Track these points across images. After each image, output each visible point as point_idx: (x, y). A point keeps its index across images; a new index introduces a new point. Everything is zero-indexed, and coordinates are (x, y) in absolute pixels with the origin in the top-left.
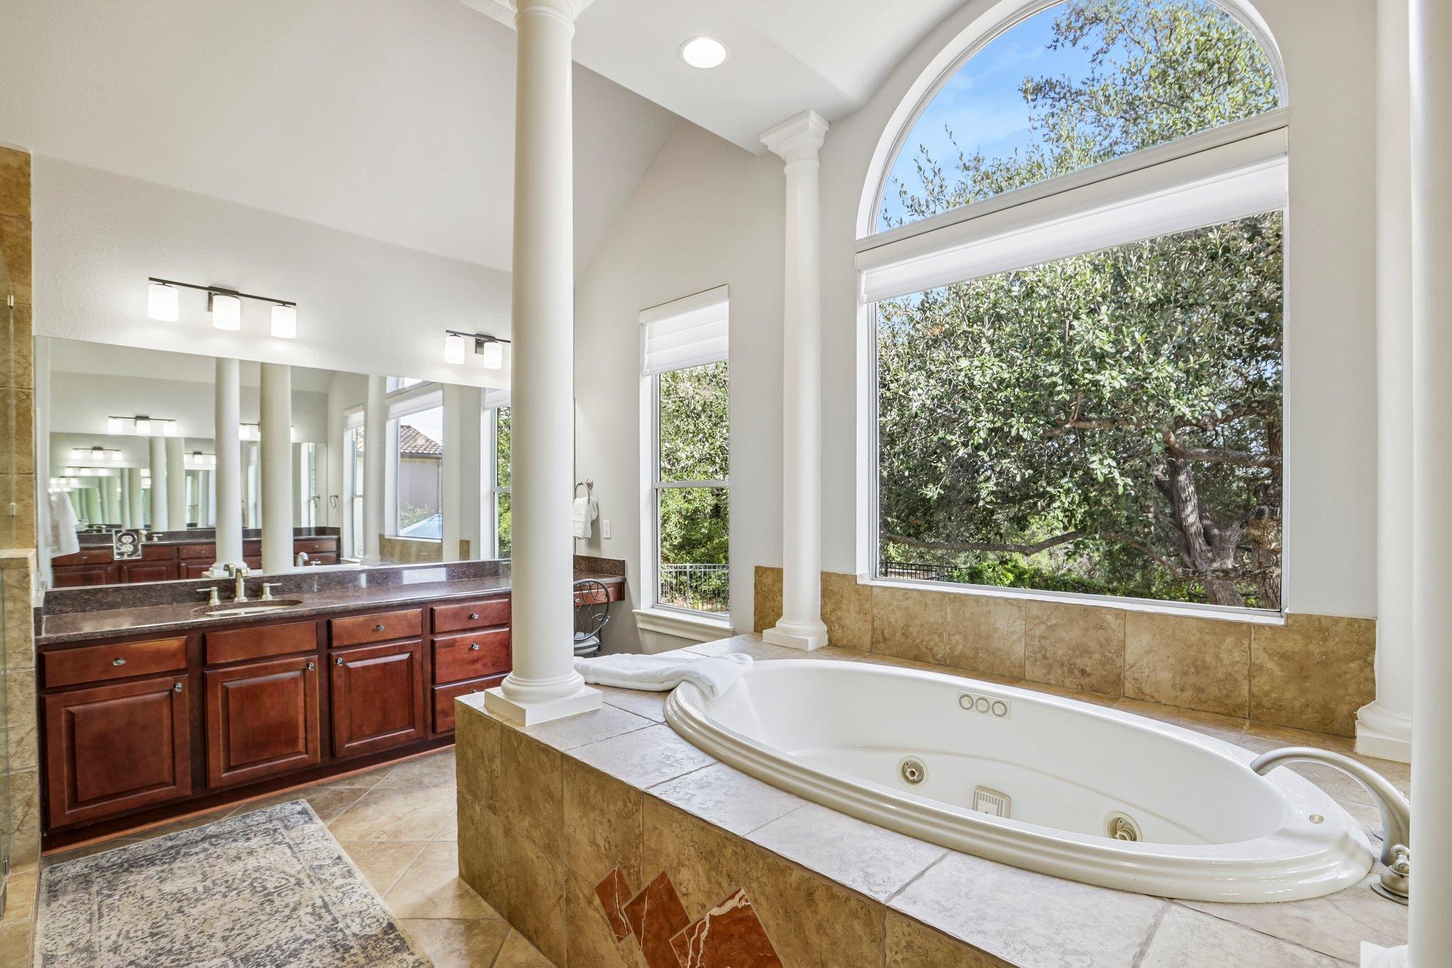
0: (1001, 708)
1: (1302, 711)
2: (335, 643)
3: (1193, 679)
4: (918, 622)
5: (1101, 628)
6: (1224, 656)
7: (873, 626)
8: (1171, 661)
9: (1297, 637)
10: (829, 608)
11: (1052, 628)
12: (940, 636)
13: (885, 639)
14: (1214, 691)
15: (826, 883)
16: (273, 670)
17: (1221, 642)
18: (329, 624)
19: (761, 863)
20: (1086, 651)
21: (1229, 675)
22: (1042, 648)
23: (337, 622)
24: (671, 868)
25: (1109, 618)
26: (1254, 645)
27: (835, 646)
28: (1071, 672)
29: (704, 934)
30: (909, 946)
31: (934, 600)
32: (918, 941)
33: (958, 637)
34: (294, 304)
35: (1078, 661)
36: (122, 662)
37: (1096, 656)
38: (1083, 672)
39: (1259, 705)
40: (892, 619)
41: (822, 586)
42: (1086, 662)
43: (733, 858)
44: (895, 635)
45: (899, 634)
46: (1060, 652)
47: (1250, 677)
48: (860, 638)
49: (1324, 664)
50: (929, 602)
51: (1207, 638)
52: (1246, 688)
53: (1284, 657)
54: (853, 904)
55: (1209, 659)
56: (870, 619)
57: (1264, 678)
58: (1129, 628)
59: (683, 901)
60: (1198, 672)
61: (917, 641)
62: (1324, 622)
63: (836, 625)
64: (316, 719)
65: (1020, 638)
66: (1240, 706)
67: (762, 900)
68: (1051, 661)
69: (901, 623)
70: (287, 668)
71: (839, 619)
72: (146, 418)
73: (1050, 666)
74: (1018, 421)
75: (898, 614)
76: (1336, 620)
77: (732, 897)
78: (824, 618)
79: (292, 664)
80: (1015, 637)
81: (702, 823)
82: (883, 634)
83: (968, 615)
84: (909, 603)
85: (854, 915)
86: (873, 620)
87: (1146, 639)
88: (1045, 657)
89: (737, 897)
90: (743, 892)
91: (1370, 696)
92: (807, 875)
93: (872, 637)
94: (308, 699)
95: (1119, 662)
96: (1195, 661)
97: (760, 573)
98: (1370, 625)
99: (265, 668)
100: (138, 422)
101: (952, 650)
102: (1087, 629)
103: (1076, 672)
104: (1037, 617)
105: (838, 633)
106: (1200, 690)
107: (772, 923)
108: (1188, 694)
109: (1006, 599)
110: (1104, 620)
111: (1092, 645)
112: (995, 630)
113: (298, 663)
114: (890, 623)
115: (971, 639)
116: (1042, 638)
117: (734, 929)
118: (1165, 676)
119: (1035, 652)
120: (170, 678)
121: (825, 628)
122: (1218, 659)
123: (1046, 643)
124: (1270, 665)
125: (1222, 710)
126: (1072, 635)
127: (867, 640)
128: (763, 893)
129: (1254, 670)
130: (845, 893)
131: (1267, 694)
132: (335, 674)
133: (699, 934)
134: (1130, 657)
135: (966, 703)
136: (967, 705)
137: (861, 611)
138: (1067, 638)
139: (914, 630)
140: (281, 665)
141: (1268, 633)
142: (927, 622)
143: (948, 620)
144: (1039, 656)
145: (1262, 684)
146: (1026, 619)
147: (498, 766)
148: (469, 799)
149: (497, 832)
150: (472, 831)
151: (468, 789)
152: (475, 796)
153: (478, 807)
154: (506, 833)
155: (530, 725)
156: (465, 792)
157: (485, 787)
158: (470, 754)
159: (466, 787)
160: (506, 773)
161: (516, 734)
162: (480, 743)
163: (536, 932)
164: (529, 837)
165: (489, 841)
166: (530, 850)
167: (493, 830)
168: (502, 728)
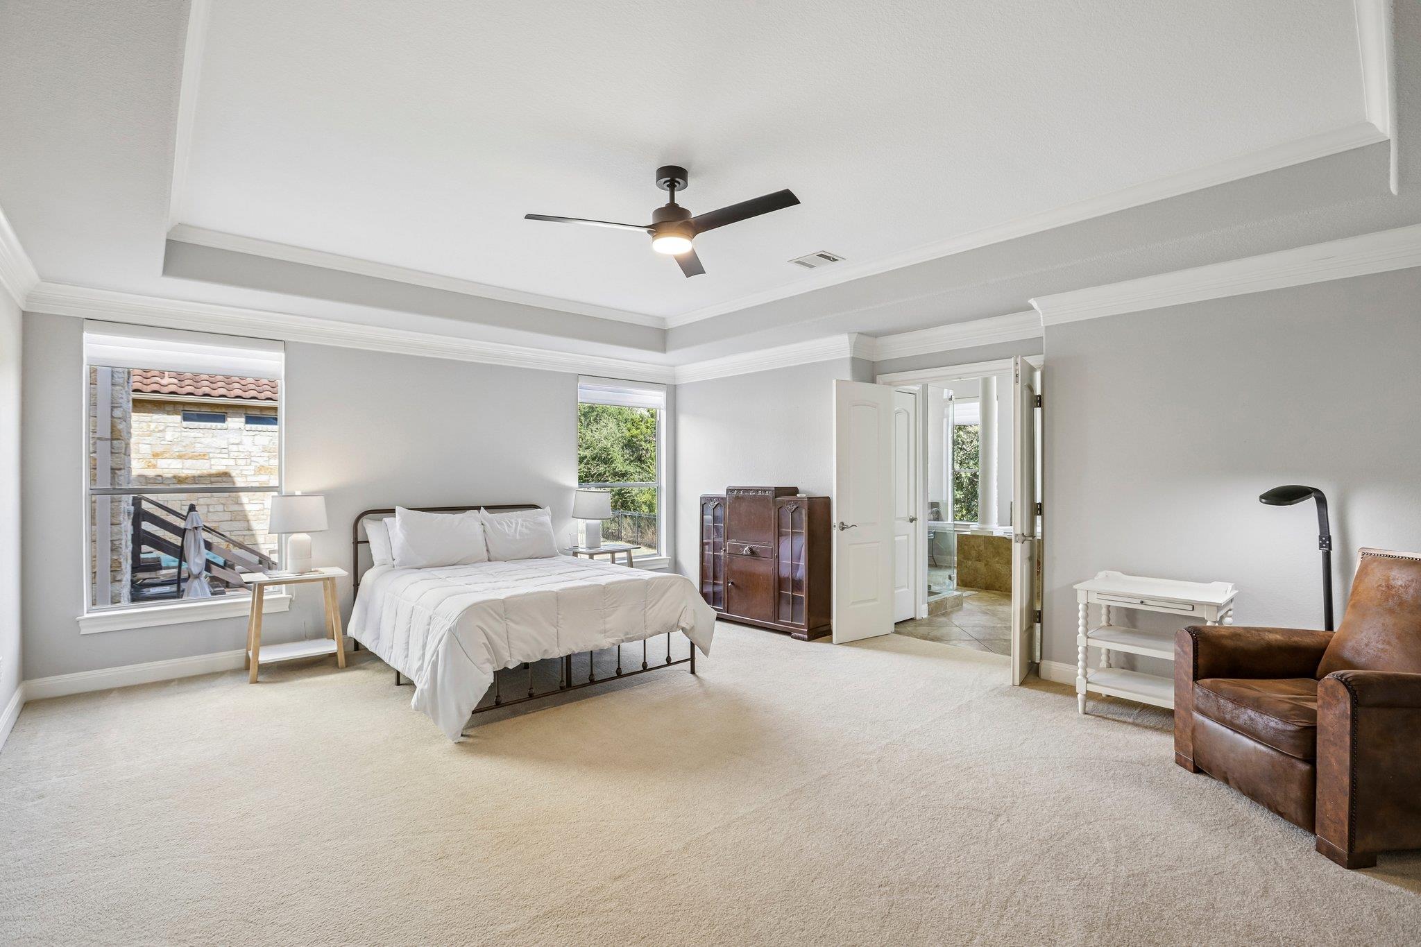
147: (982, 548)
148: (965, 561)
149: (981, 566)
150: (966, 570)
151: (964, 558)
152: (968, 559)
153: (970, 562)
154: (986, 565)
155: (994, 535)
156: (962, 560)
157: (974, 555)
158: (966, 548)
159: (963, 558)
160: (987, 549)
161: (992, 537)
162: (972, 543)
163: (1000, 587)
164: (998, 563)
165: (976, 570)
166: (998, 566)
167: (978, 566)
168: (985, 537)
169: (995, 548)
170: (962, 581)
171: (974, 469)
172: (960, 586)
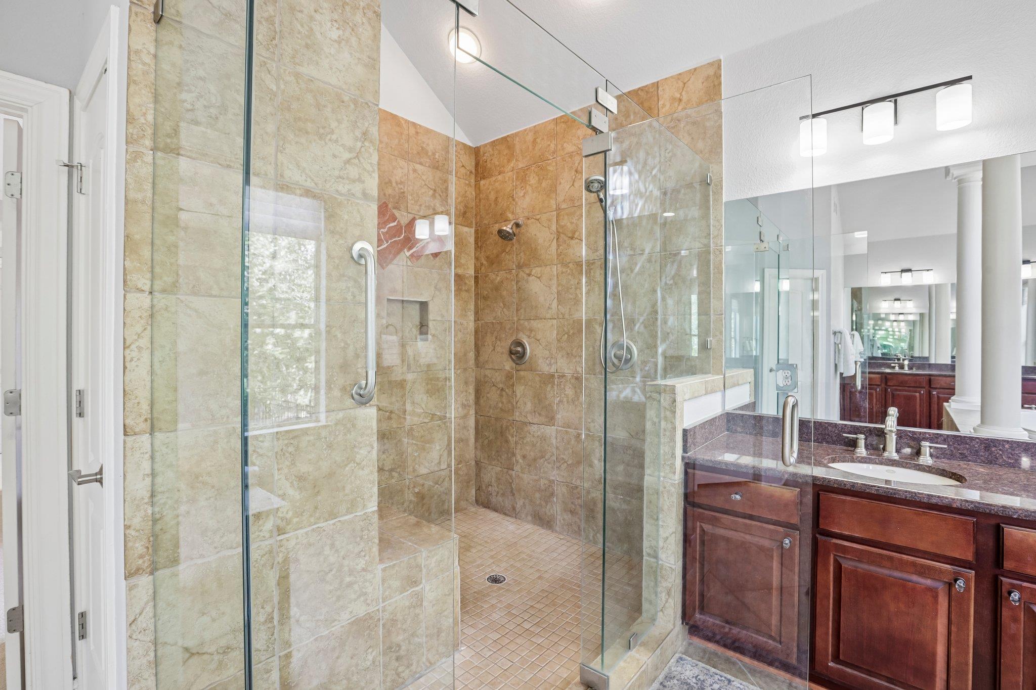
2: (1008, 565)
16: (902, 566)
18: (998, 533)
23: (1013, 533)
34: (970, 78)
36: (738, 497)
64: (967, 664)
70: (924, 572)
72: (909, 270)
79: (929, 568)
94: (953, 628)
99: (891, 559)
100: (903, 274)
113: (940, 571)
120: (781, 529)
132: (1005, 613)
140: (914, 564)
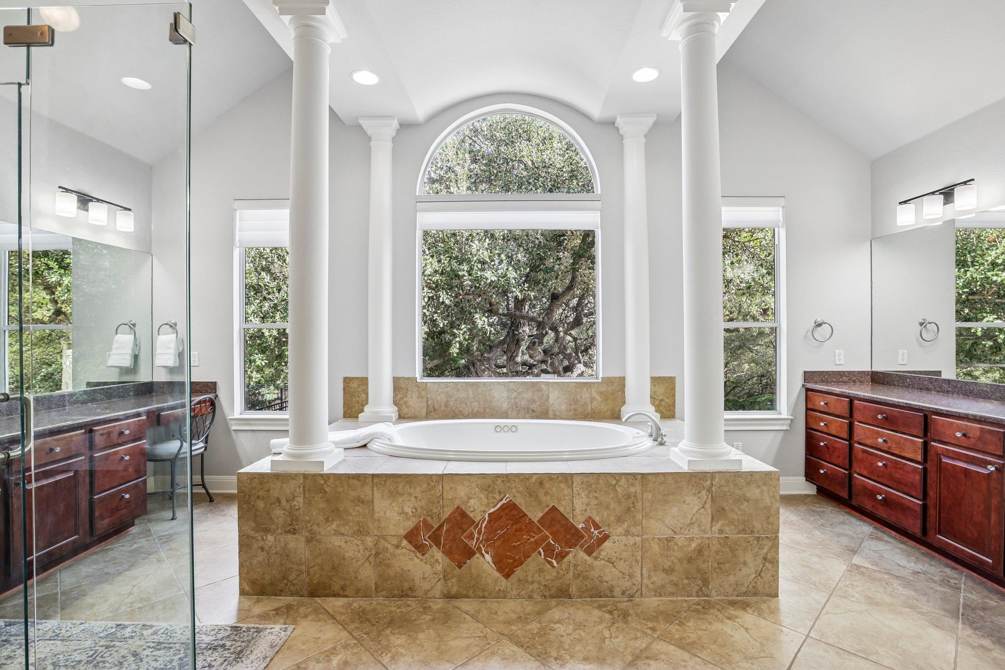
0: (514, 429)
1: (607, 412)
3: (573, 406)
4: (454, 399)
5: (540, 391)
6: (583, 395)
7: (427, 404)
8: (566, 400)
9: (605, 385)
10: (398, 397)
11: (519, 394)
12: (466, 404)
13: (435, 410)
14: (580, 410)
15: (548, 475)
17: (582, 391)
19: (517, 480)
20: (534, 402)
21: (585, 402)
22: (516, 403)
24: (463, 503)
25: (543, 386)
26: (592, 391)
27: (404, 418)
28: (528, 412)
29: (484, 525)
30: (582, 483)
31: (462, 386)
32: (585, 480)
33: (475, 403)
35: (531, 406)
37: (538, 403)
38: (533, 411)
39: (594, 412)
40: (439, 398)
41: (394, 385)
42: (534, 406)
43: (502, 484)
44: (441, 407)
45: (443, 408)
46: (523, 403)
47: (591, 402)
48: (420, 411)
49: (613, 394)
50: (459, 387)
51: (578, 390)
52: (590, 407)
53: (601, 393)
54: (560, 478)
55: (578, 398)
56: (425, 400)
57: (596, 402)
58: (551, 389)
59: (471, 515)
60: (575, 404)
61: (454, 408)
62: (613, 380)
63: (404, 406)
65: (505, 400)
66: (588, 414)
67: (518, 495)
68: (519, 408)
69: (444, 400)
71: (406, 403)
73: (519, 410)
74: (443, 293)
75: (442, 396)
76: (615, 378)
77: (502, 500)
78: (395, 403)
80: (503, 399)
81: (482, 476)
82: (433, 407)
83: (480, 392)
84: (448, 389)
85: (561, 482)
86: (428, 401)
87: (557, 393)
88: (517, 407)
89: (504, 499)
90: (507, 495)
91: (624, 403)
92: (539, 476)
93: (427, 410)
95: (547, 404)
96: (574, 399)
97: (348, 381)
98: (624, 378)
101: (472, 411)
102: (534, 392)
103: (530, 412)
104: (513, 389)
105: (405, 410)
106: (576, 410)
107: (523, 502)
108: (572, 413)
109: (499, 382)
110: (541, 387)
111: (536, 398)
112: (494, 397)
114: (437, 401)
115: (482, 403)
116: (516, 398)
117: (502, 513)
118: (564, 407)
119: (512, 405)
121: (396, 409)
122: (581, 397)
123: (517, 400)
124: (597, 397)
125: (583, 417)
126: (528, 395)
127: (424, 412)
128: (519, 492)
129: (592, 399)
130: (556, 476)
131: (596, 408)
133: (481, 525)
134: (551, 401)
135: (498, 429)
136: (499, 430)
137: (420, 397)
138: (526, 397)
139: (451, 403)
141: (597, 384)
142: (459, 398)
143: (470, 395)
144: (514, 407)
145: (595, 404)
146: (508, 391)
147: (299, 501)
148: (258, 536)
149: (297, 544)
150: (262, 556)
151: (257, 529)
152: (267, 531)
153: (270, 538)
154: (308, 541)
155: (326, 470)
156: (252, 533)
157: (281, 520)
158: (261, 505)
159: (253, 529)
160: (310, 503)
161: (322, 475)
162: (275, 493)
163: (343, 588)
164: (337, 533)
165: (286, 554)
166: (337, 541)
167: (292, 545)
168: (305, 476)
169: (328, 501)
170: (253, 583)
171: (280, 325)
172: (248, 594)
